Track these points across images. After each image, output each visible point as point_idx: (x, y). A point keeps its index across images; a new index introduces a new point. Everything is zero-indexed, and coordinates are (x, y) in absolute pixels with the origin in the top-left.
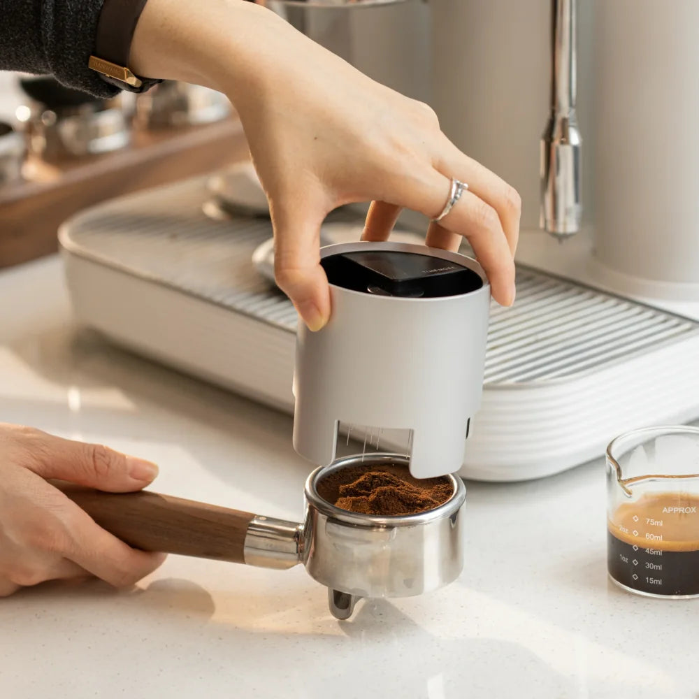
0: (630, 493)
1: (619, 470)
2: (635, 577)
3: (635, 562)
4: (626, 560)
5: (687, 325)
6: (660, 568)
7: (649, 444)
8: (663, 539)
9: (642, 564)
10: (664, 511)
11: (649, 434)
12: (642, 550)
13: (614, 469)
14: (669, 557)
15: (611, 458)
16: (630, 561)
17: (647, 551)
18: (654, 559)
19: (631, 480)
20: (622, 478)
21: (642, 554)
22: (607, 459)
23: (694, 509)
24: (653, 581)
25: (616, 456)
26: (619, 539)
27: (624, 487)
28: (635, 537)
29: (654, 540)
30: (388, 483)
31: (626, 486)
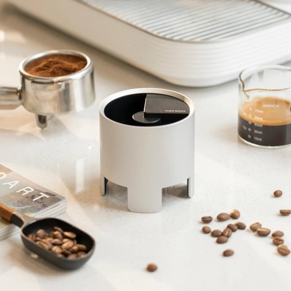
0: (248, 97)
1: (243, 85)
2: (249, 136)
3: (250, 130)
4: (245, 128)
5: (286, 16)
6: (261, 133)
7: (261, 74)
8: (263, 119)
9: (253, 131)
10: (264, 106)
11: (261, 68)
12: (253, 124)
13: (241, 85)
14: (266, 128)
15: (241, 80)
16: (247, 129)
17: (255, 125)
18: (258, 128)
19: (249, 90)
20: (245, 89)
21: (252, 126)
22: (239, 81)
23: (278, 106)
24: (257, 139)
25: (243, 79)
26: (243, 118)
27: (245, 94)
28: (250, 118)
29: (259, 120)
30: (57, 63)
31: (246, 93)
